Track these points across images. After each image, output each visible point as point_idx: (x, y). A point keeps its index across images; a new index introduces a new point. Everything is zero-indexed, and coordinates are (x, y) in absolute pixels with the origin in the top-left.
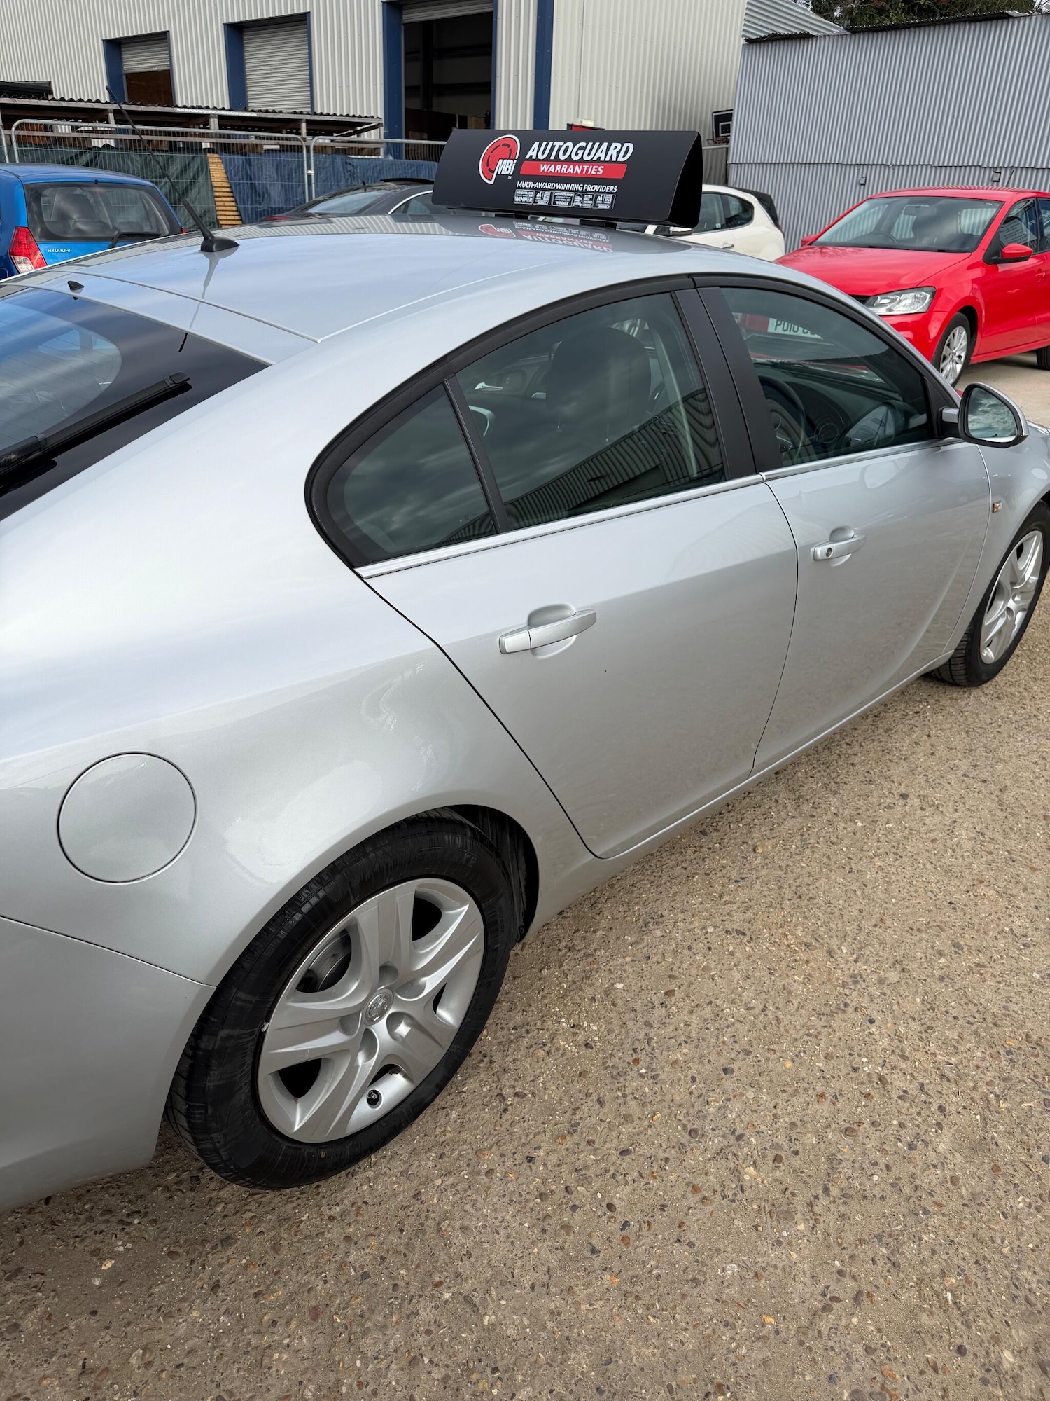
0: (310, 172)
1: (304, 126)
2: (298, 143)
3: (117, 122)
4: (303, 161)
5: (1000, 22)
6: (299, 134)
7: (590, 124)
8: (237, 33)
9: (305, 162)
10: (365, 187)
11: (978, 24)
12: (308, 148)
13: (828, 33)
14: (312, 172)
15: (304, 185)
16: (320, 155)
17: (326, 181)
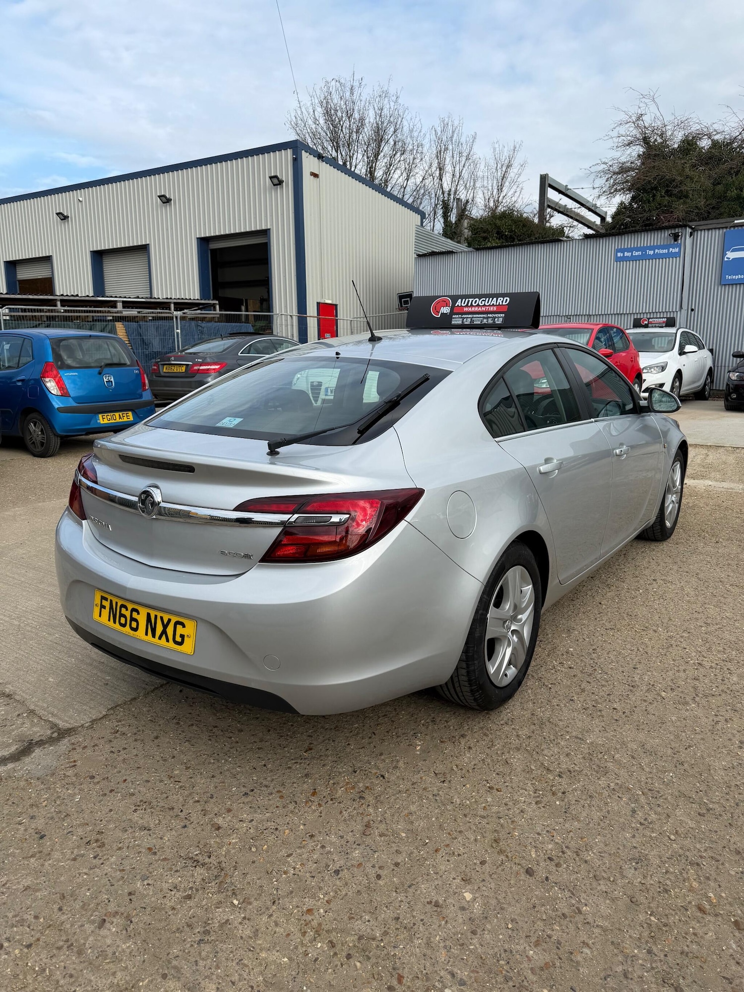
0: (178, 331)
1: (172, 305)
2: (171, 315)
3: (62, 306)
4: (173, 325)
5: (557, 243)
6: (170, 310)
7: (329, 302)
8: (99, 257)
9: (175, 325)
10: (222, 338)
11: (545, 244)
12: (176, 317)
13: (460, 250)
14: (179, 331)
15: (174, 339)
16: (182, 322)
17: (186, 336)
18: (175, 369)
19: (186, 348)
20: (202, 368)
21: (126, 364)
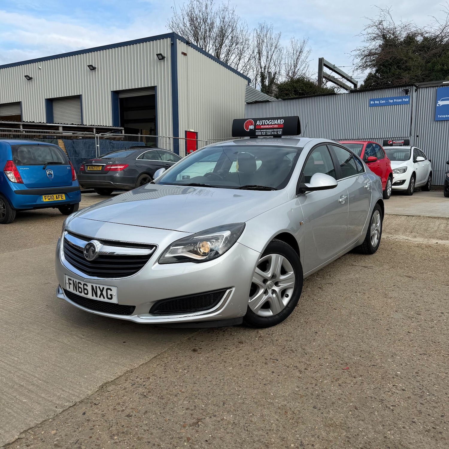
0: (98, 145)
1: (95, 130)
2: (94, 136)
4: (95, 142)
6: (93, 132)
7: (193, 131)
8: (50, 102)
9: (96, 142)
12: (97, 137)
13: (273, 100)
14: (98, 146)
15: (95, 150)
16: (101, 140)
17: (103, 149)
18: (95, 169)
19: (102, 155)
20: (112, 167)
21: (61, 163)
